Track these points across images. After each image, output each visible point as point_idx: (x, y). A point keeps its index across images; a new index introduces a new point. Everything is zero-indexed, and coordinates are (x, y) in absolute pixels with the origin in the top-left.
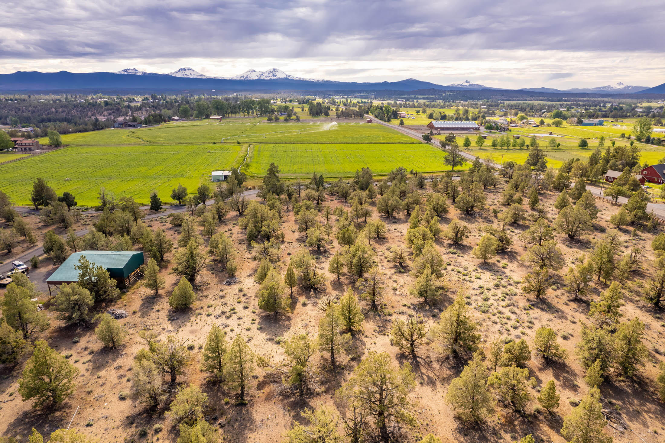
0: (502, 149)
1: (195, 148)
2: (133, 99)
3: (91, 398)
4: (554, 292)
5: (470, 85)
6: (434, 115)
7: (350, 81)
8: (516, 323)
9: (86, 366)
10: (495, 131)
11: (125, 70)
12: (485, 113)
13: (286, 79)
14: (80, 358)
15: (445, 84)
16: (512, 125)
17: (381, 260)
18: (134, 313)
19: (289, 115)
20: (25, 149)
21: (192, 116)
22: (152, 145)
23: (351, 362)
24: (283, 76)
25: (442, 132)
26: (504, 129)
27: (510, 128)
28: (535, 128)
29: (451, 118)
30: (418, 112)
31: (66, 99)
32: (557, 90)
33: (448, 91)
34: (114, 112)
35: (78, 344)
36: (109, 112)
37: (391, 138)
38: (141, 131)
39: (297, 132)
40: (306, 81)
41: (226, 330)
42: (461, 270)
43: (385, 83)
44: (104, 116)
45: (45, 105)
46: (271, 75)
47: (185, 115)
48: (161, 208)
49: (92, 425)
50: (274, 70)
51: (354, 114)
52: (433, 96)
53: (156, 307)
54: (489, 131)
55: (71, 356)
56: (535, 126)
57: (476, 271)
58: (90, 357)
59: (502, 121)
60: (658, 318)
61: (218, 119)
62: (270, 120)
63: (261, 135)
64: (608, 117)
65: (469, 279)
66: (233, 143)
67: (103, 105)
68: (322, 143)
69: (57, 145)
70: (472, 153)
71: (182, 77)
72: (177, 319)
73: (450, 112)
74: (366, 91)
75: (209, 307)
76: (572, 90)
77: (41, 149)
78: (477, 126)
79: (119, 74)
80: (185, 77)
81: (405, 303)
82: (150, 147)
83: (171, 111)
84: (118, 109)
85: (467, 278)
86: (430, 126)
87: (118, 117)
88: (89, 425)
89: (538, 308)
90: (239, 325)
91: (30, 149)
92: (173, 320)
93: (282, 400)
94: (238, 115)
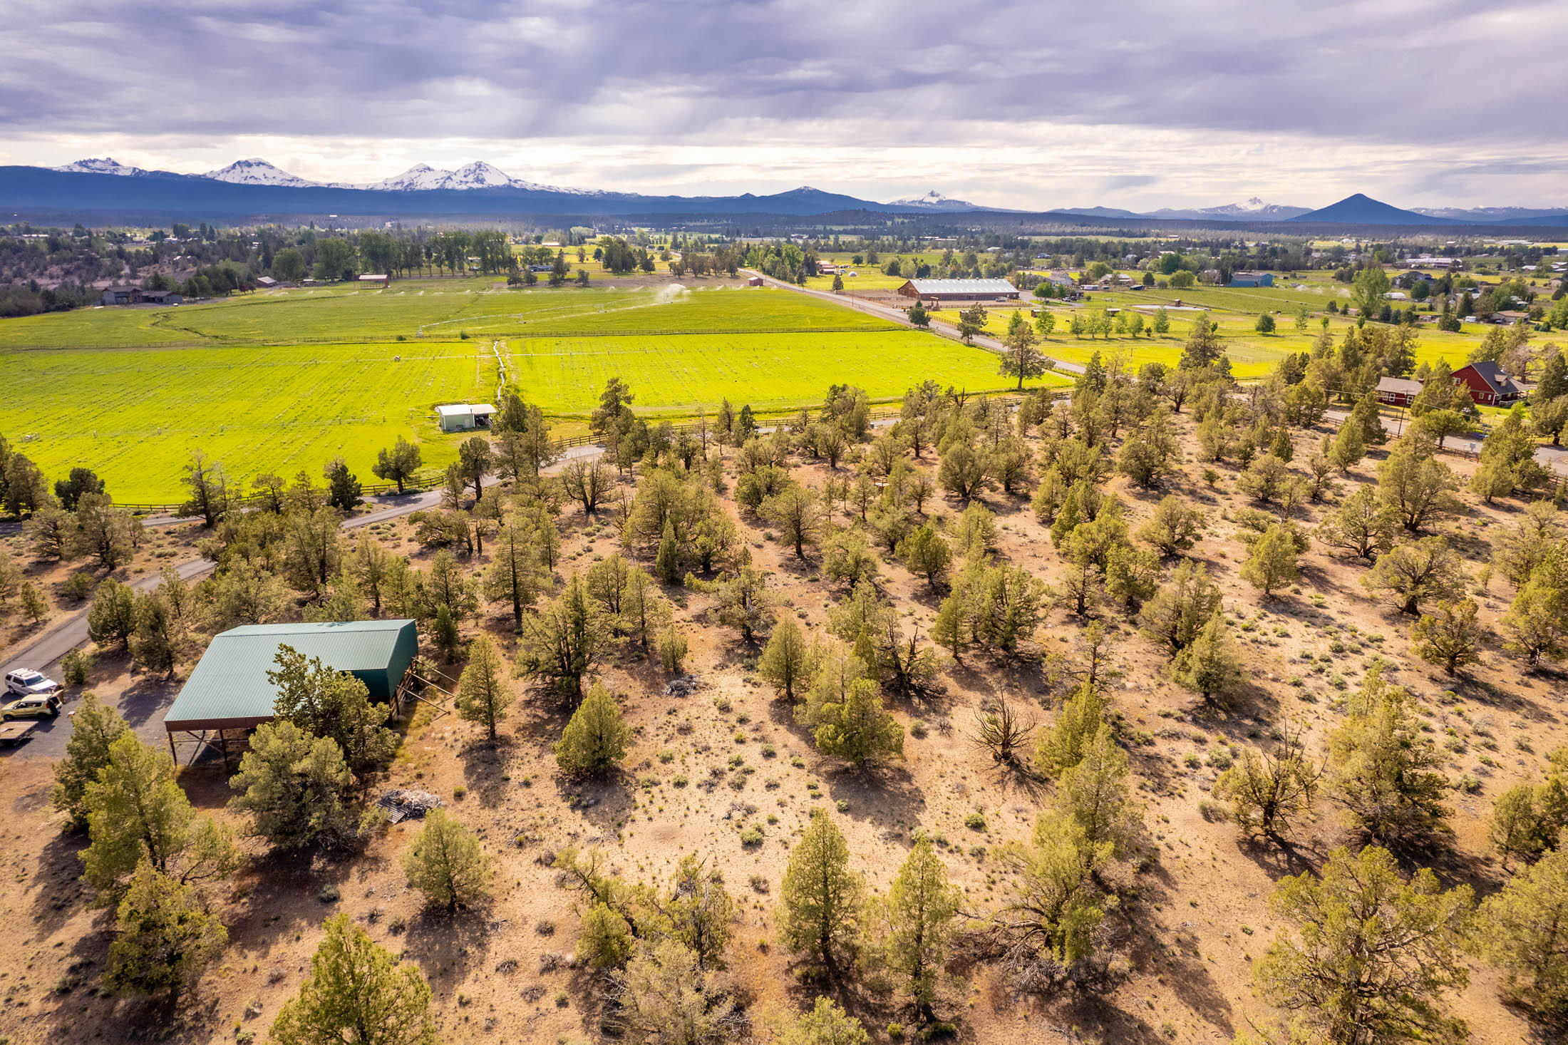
1: (354, 350)
2: (124, 235)
5: (940, 202)
6: (901, 267)
10: (1059, 301)
11: (81, 164)
12: (1011, 262)
13: (509, 188)
15: (884, 201)
16: (1086, 287)
18: (459, 795)
19: (558, 271)
21: (308, 276)
23: (1143, 875)
24: (500, 182)
26: (1075, 296)
27: (1084, 292)
28: (1138, 293)
30: (857, 261)
32: (1129, 213)
33: (899, 215)
34: (78, 268)
35: (342, 906)
36: (65, 266)
37: (831, 319)
38: (183, 312)
39: (597, 310)
41: (755, 822)
43: (748, 198)
44: (51, 277)
46: (471, 178)
47: (290, 273)
48: (360, 503)
50: (479, 165)
51: (715, 267)
52: (866, 227)
53: (515, 775)
54: (1044, 299)
56: (1136, 289)
59: (1058, 279)
61: (377, 281)
62: (513, 281)
64: (1272, 269)
65: (1264, 638)
66: (450, 337)
67: (44, 247)
71: (243, 182)
72: (597, 802)
73: (929, 260)
75: (665, 760)
76: (1162, 212)
78: (1011, 291)
80: (251, 182)
81: (1163, 709)
82: (232, 351)
83: (248, 263)
84: (90, 261)
85: (1257, 636)
86: (909, 291)
89: (1470, 697)
90: (781, 804)
93: (1041, 1007)
94: (424, 271)
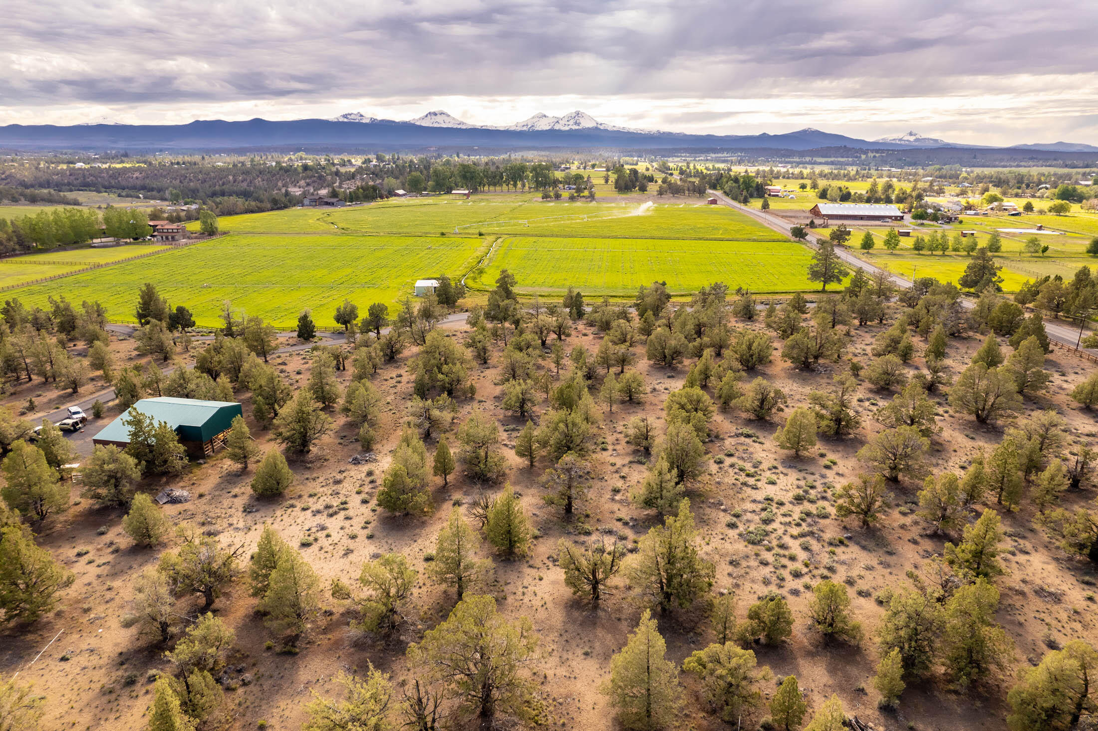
0: (932, 255)
1: (410, 241)
3: (84, 620)
4: (902, 517)
5: (917, 140)
6: (829, 192)
7: (704, 133)
8: (803, 567)
9: (99, 571)
10: (931, 223)
11: (345, 116)
12: (925, 190)
13: (596, 129)
14: (96, 558)
16: (969, 212)
17: (617, 440)
18: (201, 496)
19: (579, 190)
20: (167, 238)
21: (425, 189)
22: (347, 235)
24: (591, 125)
25: (830, 222)
26: (949, 220)
27: (961, 217)
28: (1014, 218)
29: (859, 199)
30: (803, 187)
31: (252, 161)
33: (872, 151)
35: (103, 537)
37: (738, 231)
39: (583, 219)
40: (629, 133)
41: (319, 534)
42: (748, 466)
43: (764, 137)
45: (222, 170)
46: (572, 122)
47: (415, 187)
48: (315, 336)
49: (68, 659)
50: (578, 113)
51: (689, 190)
52: (843, 159)
53: (236, 491)
54: (920, 221)
55: (86, 553)
57: (774, 470)
58: (110, 558)
59: (950, 205)
60: (1088, 583)
61: (465, 194)
62: (546, 197)
63: (521, 221)
65: (754, 483)
66: (473, 234)
68: (616, 237)
69: (210, 232)
70: (873, 261)
71: (431, 125)
73: (860, 187)
74: (727, 150)
75: (311, 496)
77: (189, 238)
78: (899, 214)
79: (335, 122)
80: (436, 125)
81: (620, 516)
82: (345, 238)
83: (398, 181)
85: (751, 481)
86: (815, 211)
87: (319, 189)
88: (64, 659)
89: (858, 543)
90: (342, 528)
91: (173, 238)
92: (250, 512)
93: (351, 655)
94: (498, 188)
